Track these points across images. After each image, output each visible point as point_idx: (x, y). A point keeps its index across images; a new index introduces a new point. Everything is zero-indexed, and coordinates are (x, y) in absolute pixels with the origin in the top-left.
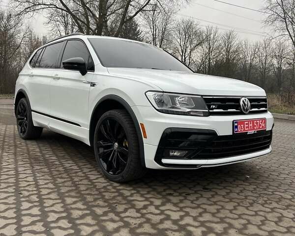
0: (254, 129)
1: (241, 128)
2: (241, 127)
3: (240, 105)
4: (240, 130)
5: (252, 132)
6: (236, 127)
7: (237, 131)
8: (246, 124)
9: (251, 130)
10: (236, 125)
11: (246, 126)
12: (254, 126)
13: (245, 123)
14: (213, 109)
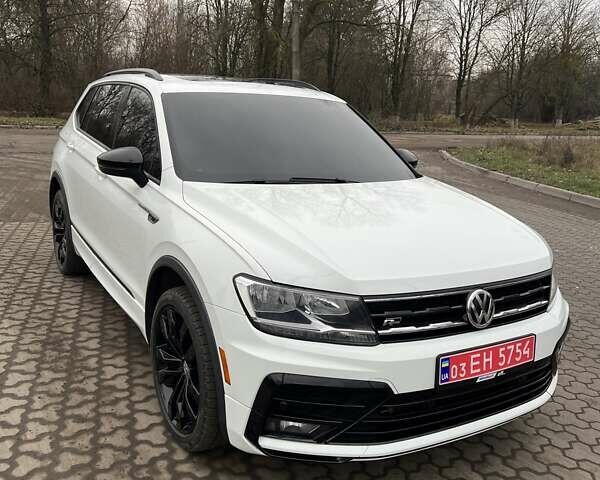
0: (496, 366)
1: (460, 371)
2: (460, 368)
3: (464, 310)
4: (457, 376)
5: (492, 375)
6: (446, 370)
7: (447, 380)
8: (475, 360)
9: (488, 370)
10: (445, 365)
11: (473, 364)
12: (496, 359)
13: (473, 357)
14: (388, 327)
